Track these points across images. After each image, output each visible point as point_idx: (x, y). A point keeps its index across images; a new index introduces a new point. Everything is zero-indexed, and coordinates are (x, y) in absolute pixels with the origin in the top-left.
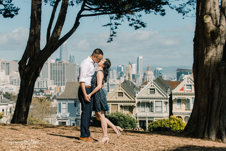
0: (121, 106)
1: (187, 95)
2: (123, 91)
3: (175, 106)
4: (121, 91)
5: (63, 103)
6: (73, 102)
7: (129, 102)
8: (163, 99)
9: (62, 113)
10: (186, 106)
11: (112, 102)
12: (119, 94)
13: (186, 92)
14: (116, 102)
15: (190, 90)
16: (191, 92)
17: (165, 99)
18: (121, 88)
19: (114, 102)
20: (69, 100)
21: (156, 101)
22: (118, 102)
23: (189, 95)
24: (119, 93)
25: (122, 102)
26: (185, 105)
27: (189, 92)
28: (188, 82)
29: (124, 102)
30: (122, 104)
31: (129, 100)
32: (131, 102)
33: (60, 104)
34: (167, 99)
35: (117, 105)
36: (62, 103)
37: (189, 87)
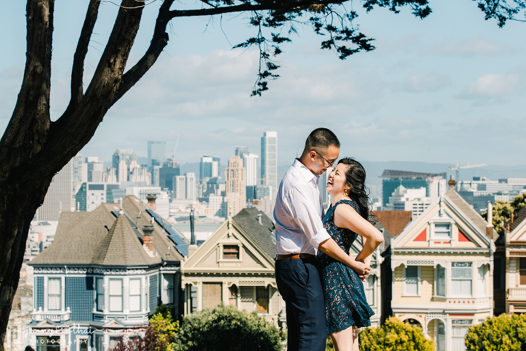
0: (233, 289)
1: (436, 254)
2: (240, 241)
3: (400, 287)
4: (232, 241)
5: (50, 279)
6: (82, 274)
7: (256, 275)
9: (46, 309)
10: (433, 288)
11: (205, 275)
12: (227, 251)
13: (432, 245)
14: (218, 275)
15: (447, 238)
16: (448, 246)
18: (232, 231)
19: (212, 275)
20: (71, 267)
22: (224, 275)
23: (442, 254)
24: (226, 247)
25: (237, 275)
26: (431, 286)
27: (442, 246)
28: (440, 215)
29: (244, 275)
30: (237, 282)
31: (259, 268)
32: (263, 275)
33: (40, 282)
34: (375, 266)
35: (221, 284)
36: (46, 277)
37: (444, 229)
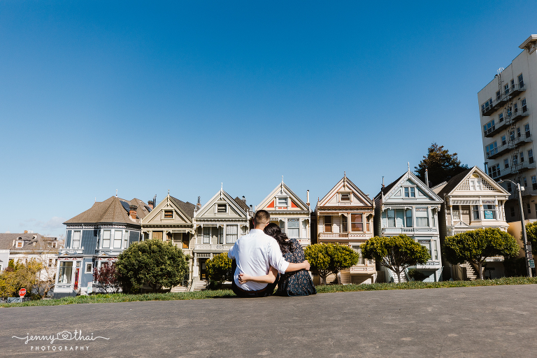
0: (169, 235)
1: (279, 214)
2: (174, 208)
4: (169, 208)
6: (92, 229)
7: (181, 226)
8: (239, 221)
9: (71, 248)
11: (154, 226)
12: (167, 214)
13: (277, 209)
14: (161, 226)
15: (285, 205)
16: (286, 210)
17: (242, 221)
18: (169, 202)
19: (157, 226)
20: (86, 224)
21: (227, 226)
22: (164, 226)
23: (283, 214)
24: (166, 211)
25: (171, 227)
27: (282, 209)
28: (281, 193)
29: (174, 226)
30: (171, 230)
31: (183, 223)
32: (185, 227)
33: (69, 233)
34: (246, 221)
35: (162, 231)
36: (73, 231)
37: (284, 201)
